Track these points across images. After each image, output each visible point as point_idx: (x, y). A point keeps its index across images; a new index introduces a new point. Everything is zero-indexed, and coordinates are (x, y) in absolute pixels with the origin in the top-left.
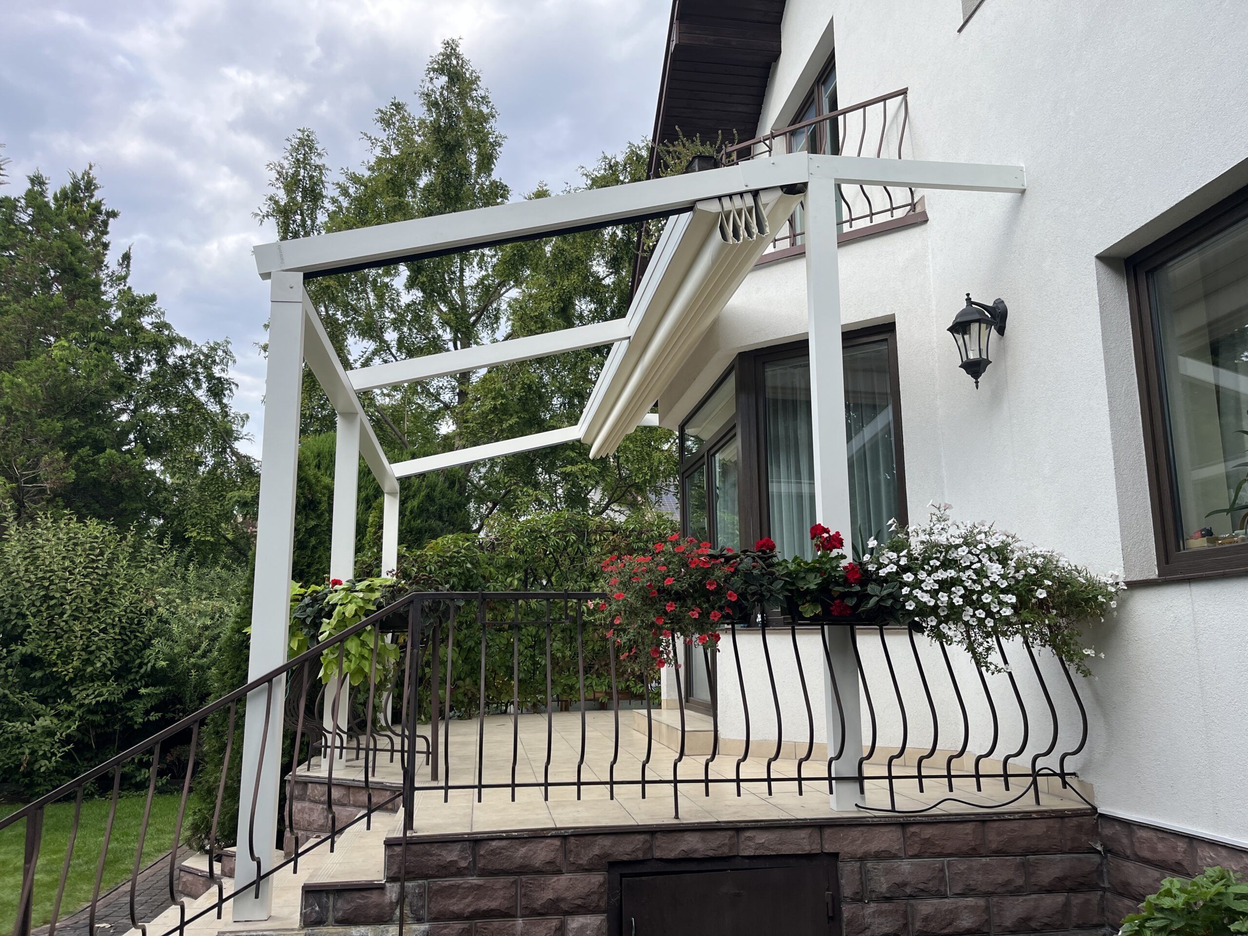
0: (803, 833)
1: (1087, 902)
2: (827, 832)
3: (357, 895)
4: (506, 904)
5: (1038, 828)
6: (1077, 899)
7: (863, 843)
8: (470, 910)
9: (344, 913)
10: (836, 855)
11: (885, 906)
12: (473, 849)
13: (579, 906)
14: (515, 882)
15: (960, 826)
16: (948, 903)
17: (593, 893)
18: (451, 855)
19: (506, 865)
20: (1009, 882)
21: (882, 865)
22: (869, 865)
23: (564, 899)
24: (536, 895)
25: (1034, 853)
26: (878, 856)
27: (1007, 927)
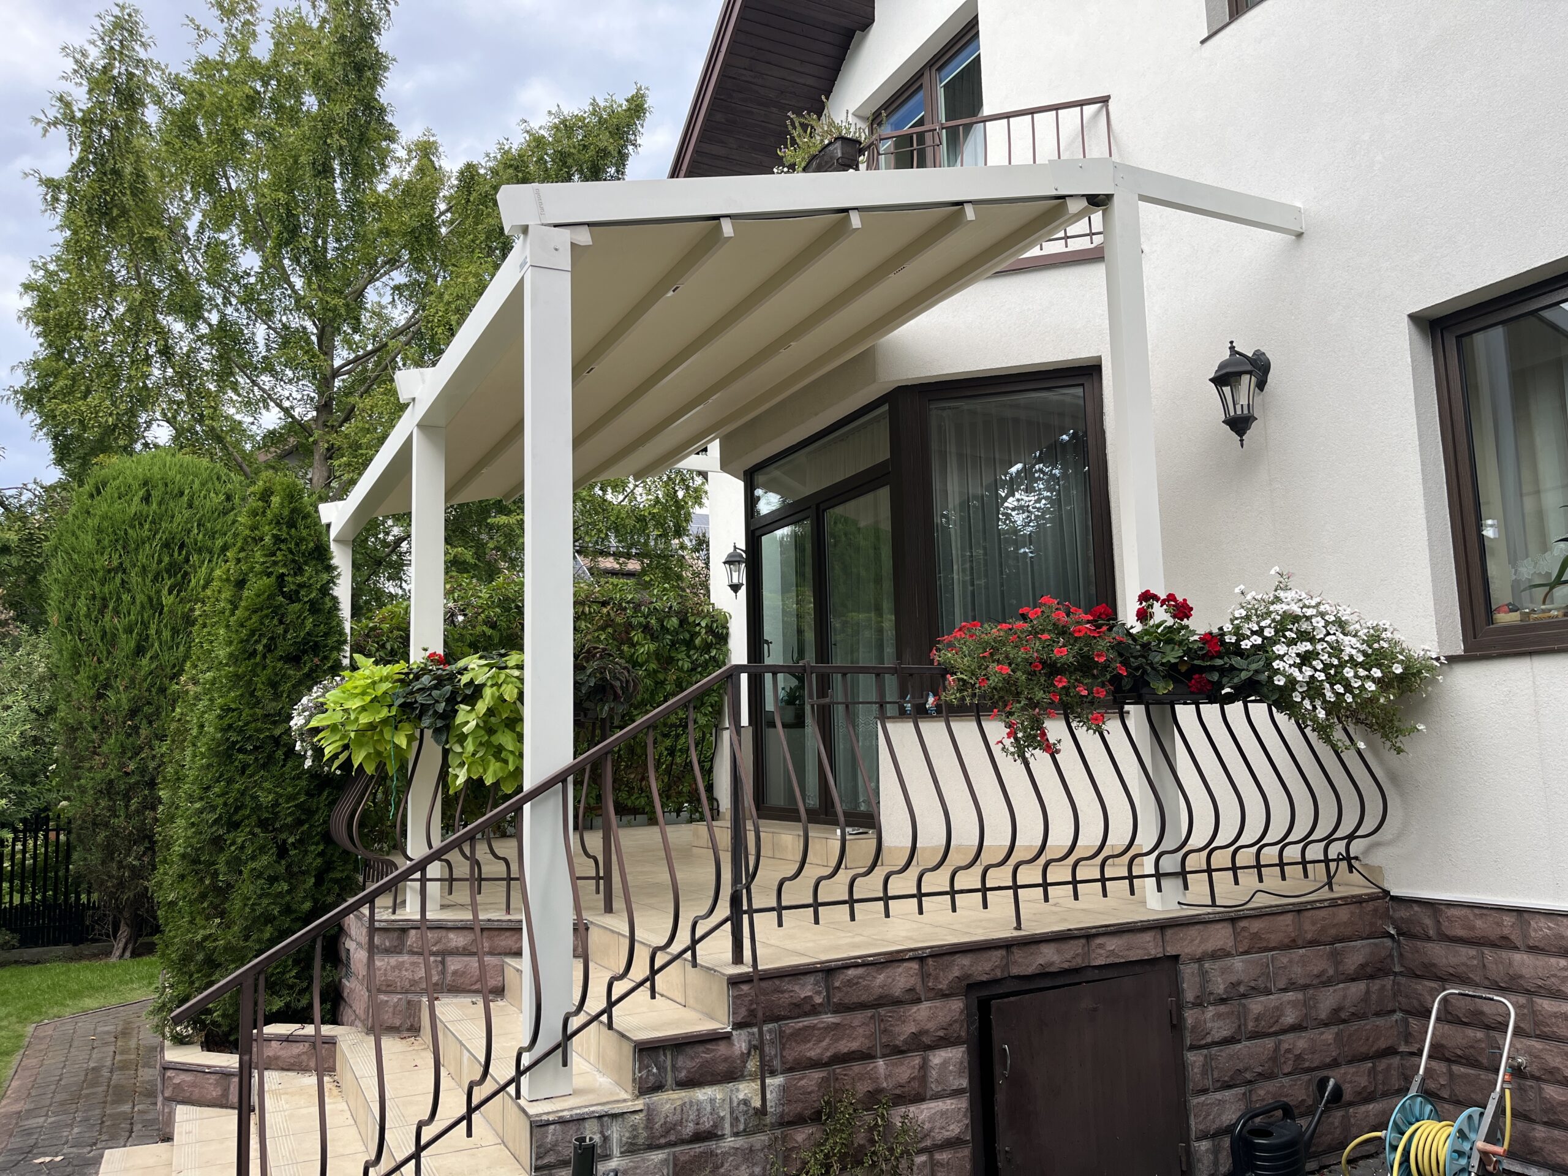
0: (1148, 937)
1: (1383, 987)
2: (1169, 933)
3: (700, 1049)
4: (867, 1043)
5: (1344, 914)
6: (1376, 985)
7: (1201, 942)
8: (829, 1054)
9: (689, 1072)
10: (1176, 958)
11: (1222, 1008)
12: (826, 981)
13: (941, 1038)
14: (872, 1017)
15: (1281, 918)
16: (1273, 1000)
17: (955, 1021)
18: (806, 989)
19: (864, 998)
20: (1323, 972)
21: (1218, 964)
22: (1207, 965)
23: (927, 1032)
24: (897, 1029)
25: (1341, 941)
26: (1215, 956)
27: (1322, 1020)
